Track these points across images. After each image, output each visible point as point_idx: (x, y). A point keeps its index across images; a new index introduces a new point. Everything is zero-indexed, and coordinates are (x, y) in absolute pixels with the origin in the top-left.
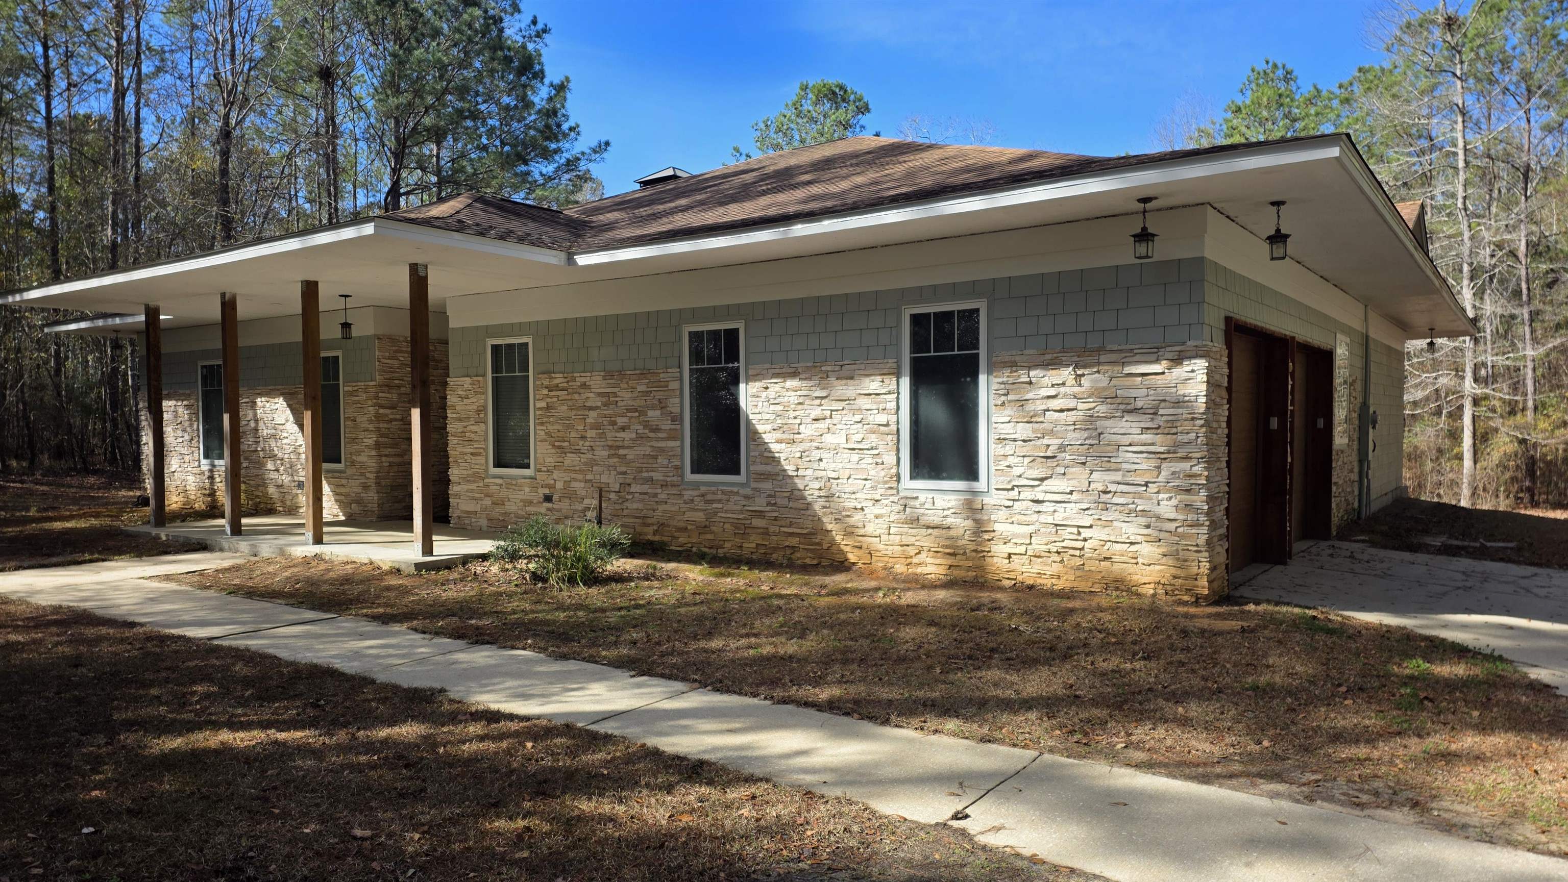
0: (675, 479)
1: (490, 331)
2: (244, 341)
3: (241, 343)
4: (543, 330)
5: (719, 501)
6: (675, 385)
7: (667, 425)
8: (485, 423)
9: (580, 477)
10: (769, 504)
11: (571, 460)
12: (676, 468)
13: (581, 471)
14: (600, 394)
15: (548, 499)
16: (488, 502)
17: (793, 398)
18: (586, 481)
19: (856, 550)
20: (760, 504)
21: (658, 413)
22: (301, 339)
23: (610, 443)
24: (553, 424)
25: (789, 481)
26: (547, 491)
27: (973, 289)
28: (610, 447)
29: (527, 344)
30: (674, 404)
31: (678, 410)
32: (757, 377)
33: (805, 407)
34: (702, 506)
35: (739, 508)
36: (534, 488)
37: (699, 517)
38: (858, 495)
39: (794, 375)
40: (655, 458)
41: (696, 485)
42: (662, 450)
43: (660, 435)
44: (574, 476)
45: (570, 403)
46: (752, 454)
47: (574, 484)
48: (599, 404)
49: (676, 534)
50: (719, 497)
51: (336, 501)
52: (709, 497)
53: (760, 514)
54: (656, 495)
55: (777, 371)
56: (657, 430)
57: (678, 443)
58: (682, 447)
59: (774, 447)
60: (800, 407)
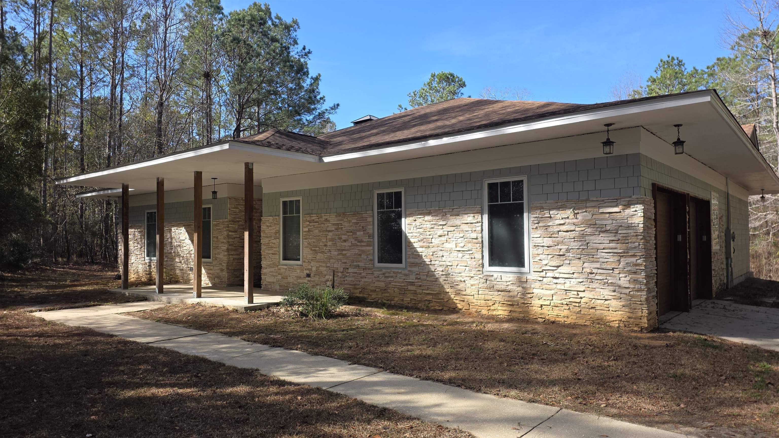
0: (370, 265)
1: (281, 194)
2: (167, 200)
3: (166, 202)
4: (307, 193)
5: (392, 277)
6: (370, 219)
7: (366, 239)
8: (279, 238)
9: (324, 265)
10: (416, 278)
11: (320, 256)
12: (371, 260)
13: (324, 262)
14: (334, 224)
15: (308, 275)
16: (279, 277)
17: (429, 225)
18: (327, 267)
19: (461, 302)
20: (412, 278)
21: (362, 233)
22: (193, 199)
23: (338, 248)
24: (311, 239)
25: (427, 267)
26: (308, 272)
27: (520, 170)
28: (339, 250)
29: (299, 200)
30: (369, 229)
31: (372, 231)
32: (410, 215)
33: (434, 229)
34: (383, 279)
35: (401, 280)
36: (302, 271)
37: (382, 285)
38: (462, 274)
39: (429, 214)
40: (360, 255)
41: (380, 269)
42: (363, 251)
43: (363, 244)
44: (321, 264)
45: (319, 229)
46: (408, 253)
47: (321, 268)
48: (333, 229)
49: (370, 293)
50: (392, 275)
51: (208, 277)
52: (387, 275)
53: (412, 284)
54: (360, 274)
55: (421, 212)
56: (361, 241)
57: (371, 248)
58: (374, 250)
59: (419, 250)
60: (432, 230)
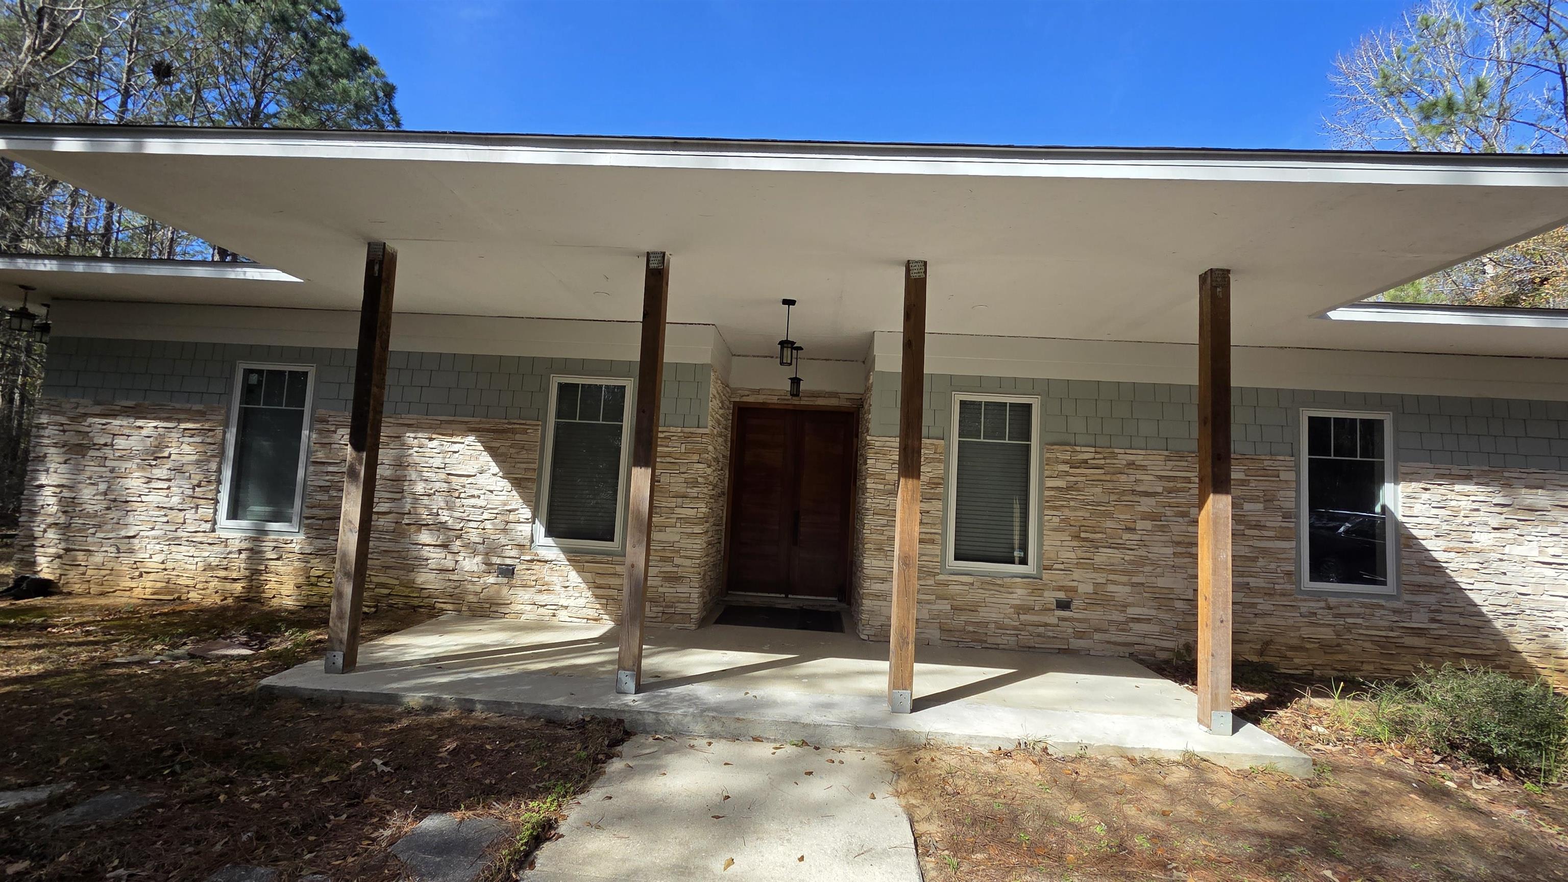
0: (1288, 587)
5: (1358, 615)
6: (1291, 476)
7: (1275, 521)
8: (944, 499)
9: (1124, 579)
10: (1433, 620)
11: (1103, 556)
12: (1289, 574)
13: (1124, 572)
14: (1160, 478)
15: (1063, 605)
16: (945, 606)
17: (1465, 504)
18: (1133, 585)
19: (1556, 674)
20: (1420, 620)
21: (1260, 506)
23: (1176, 539)
24: (1075, 509)
25: (1458, 594)
26: (1061, 595)
28: (1178, 543)
30: (1286, 499)
31: (1293, 505)
32: (1410, 477)
33: (1482, 513)
34: (1329, 619)
35: (1386, 624)
36: (1036, 590)
37: (1326, 634)
38: (1554, 614)
39: (1466, 478)
40: (1255, 559)
41: (1317, 595)
42: (1264, 551)
43: (1266, 533)
44: (1111, 577)
45: (1110, 485)
46: (1404, 562)
47: (1111, 588)
48: (1160, 490)
49: (1289, 654)
50: (1358, 610)
51: (597, 597)
52: (1343, 610)
53: (1419, 632)
54: (1254, 605)
55: (1441, 471)
56: (1258, 526)
57: (1293, 544)
58: (1298, 549)
59: (1439, 556)
60: (1476, 513)
